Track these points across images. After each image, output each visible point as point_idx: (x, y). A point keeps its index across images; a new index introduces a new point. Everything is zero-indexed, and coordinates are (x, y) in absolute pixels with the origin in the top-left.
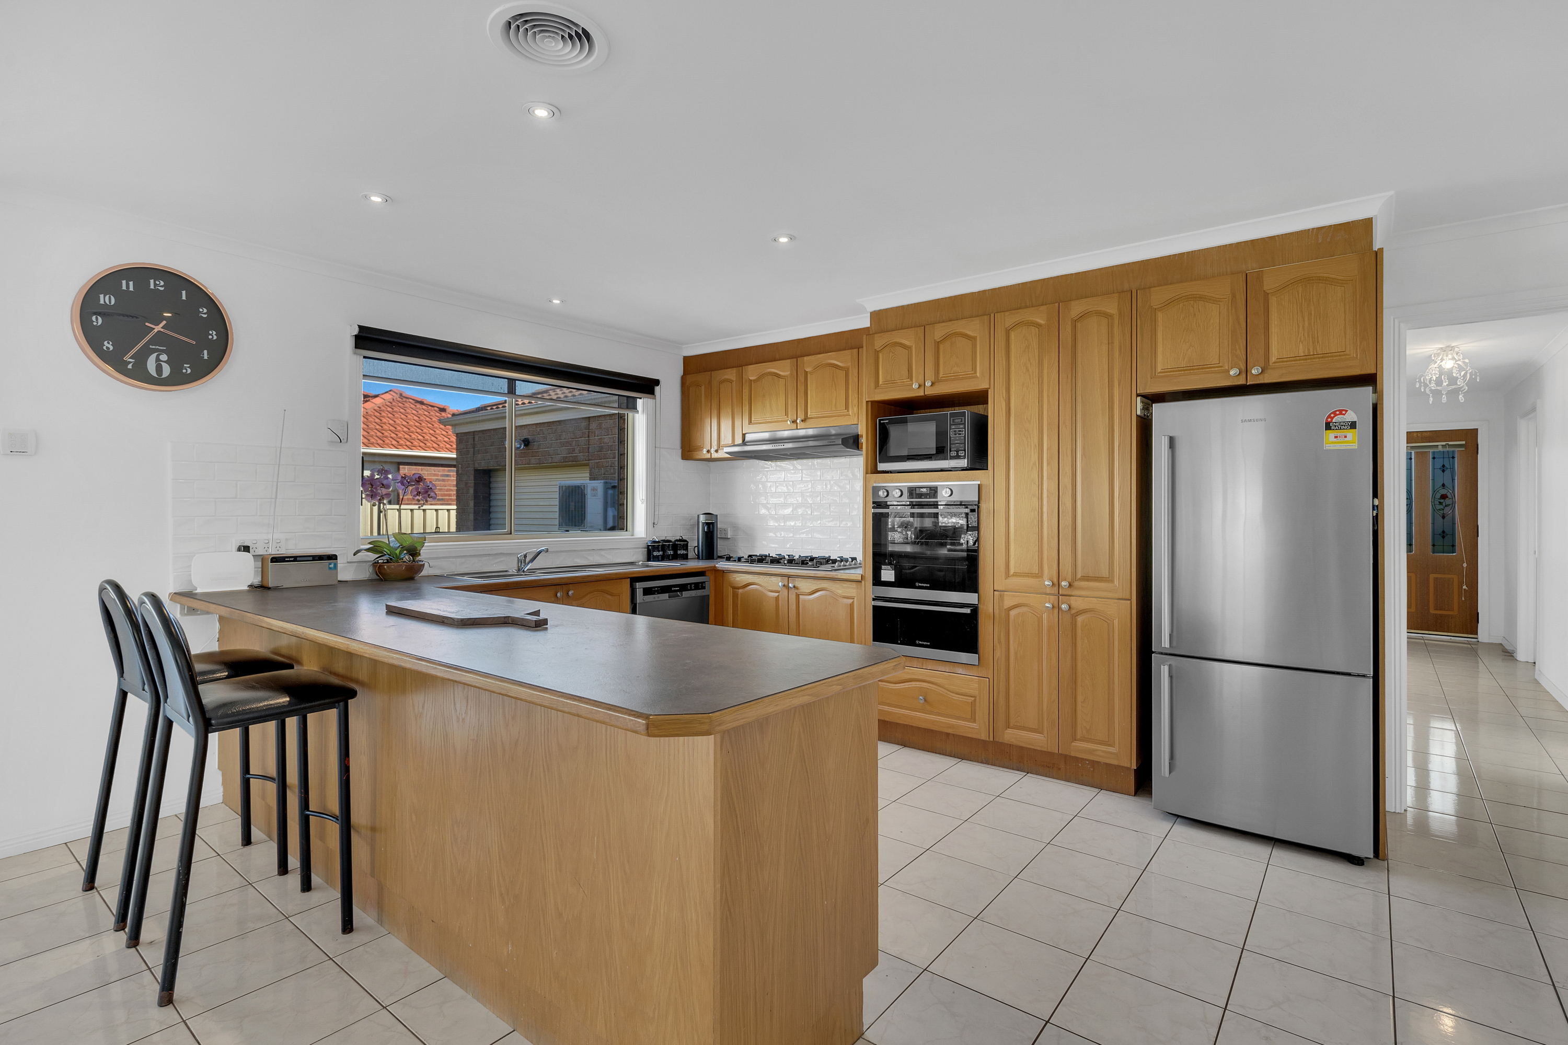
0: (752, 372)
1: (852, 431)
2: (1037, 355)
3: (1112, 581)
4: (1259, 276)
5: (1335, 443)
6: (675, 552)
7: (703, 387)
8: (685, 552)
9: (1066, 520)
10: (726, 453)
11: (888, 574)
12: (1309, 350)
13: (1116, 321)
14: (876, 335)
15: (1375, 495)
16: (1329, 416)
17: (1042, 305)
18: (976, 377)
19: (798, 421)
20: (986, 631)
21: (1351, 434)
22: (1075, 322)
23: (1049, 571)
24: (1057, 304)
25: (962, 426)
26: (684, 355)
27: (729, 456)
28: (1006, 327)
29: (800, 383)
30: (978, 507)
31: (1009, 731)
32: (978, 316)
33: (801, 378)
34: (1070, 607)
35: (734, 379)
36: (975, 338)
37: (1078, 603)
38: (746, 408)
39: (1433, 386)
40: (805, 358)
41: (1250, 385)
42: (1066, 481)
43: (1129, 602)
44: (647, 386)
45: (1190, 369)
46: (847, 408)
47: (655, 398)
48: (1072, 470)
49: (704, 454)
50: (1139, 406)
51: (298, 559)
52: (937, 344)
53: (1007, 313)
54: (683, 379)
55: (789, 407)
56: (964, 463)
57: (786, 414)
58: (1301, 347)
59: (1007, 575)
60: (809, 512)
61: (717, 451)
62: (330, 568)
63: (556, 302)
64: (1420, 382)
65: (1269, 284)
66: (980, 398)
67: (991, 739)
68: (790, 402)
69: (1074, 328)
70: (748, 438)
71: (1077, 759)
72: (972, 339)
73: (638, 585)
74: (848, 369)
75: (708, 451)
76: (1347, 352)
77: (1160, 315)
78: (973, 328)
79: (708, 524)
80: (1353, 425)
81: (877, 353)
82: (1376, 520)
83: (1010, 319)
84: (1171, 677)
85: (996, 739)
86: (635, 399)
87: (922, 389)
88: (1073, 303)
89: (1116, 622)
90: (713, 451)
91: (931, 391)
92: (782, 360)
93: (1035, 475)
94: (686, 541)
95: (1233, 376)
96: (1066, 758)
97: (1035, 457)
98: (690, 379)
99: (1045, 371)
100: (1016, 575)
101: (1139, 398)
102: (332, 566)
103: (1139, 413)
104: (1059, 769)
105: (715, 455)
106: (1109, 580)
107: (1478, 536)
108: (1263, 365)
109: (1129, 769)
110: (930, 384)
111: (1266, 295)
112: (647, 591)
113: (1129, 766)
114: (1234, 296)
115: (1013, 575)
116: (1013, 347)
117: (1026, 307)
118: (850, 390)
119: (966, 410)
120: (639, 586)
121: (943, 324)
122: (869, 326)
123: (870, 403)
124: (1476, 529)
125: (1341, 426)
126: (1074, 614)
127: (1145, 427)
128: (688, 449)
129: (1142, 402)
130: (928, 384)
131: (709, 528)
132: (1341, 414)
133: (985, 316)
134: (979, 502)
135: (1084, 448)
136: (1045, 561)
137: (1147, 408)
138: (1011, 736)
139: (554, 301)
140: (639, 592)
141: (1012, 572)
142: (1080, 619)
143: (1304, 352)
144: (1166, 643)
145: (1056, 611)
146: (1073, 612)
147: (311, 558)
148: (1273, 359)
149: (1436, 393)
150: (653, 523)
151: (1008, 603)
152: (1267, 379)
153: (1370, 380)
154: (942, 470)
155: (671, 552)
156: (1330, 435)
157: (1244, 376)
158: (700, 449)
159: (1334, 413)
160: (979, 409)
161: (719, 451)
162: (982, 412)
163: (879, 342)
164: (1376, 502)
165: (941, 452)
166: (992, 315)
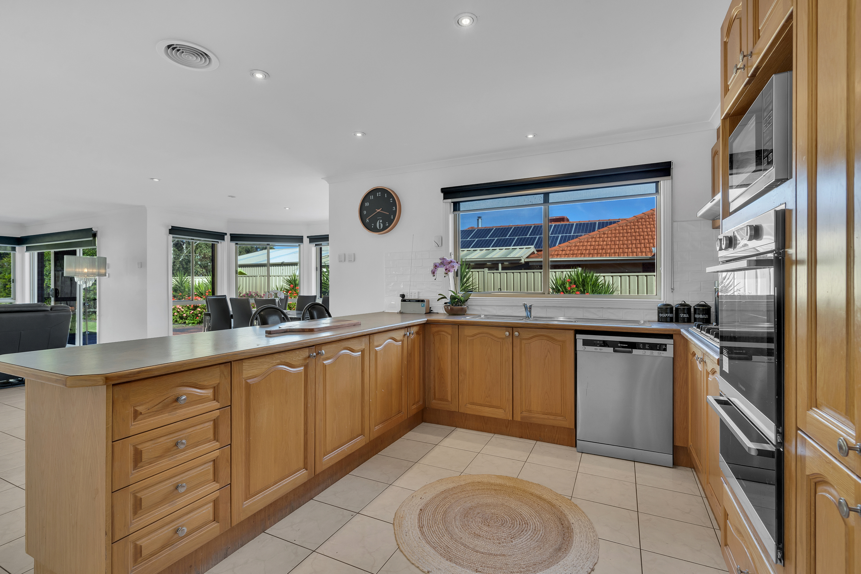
8: (705, 316)
47: (672, 178)
51: (411, 301)
59: (811, 402)
62: (422, 306)
73: (578, 336)
86: (657, 183)
94: (707, 306)
102: (423, 305)
112: (586, 343)
120: (580, 338)
140: (580, 343)
147: (415, 301)
150: (671, 288)
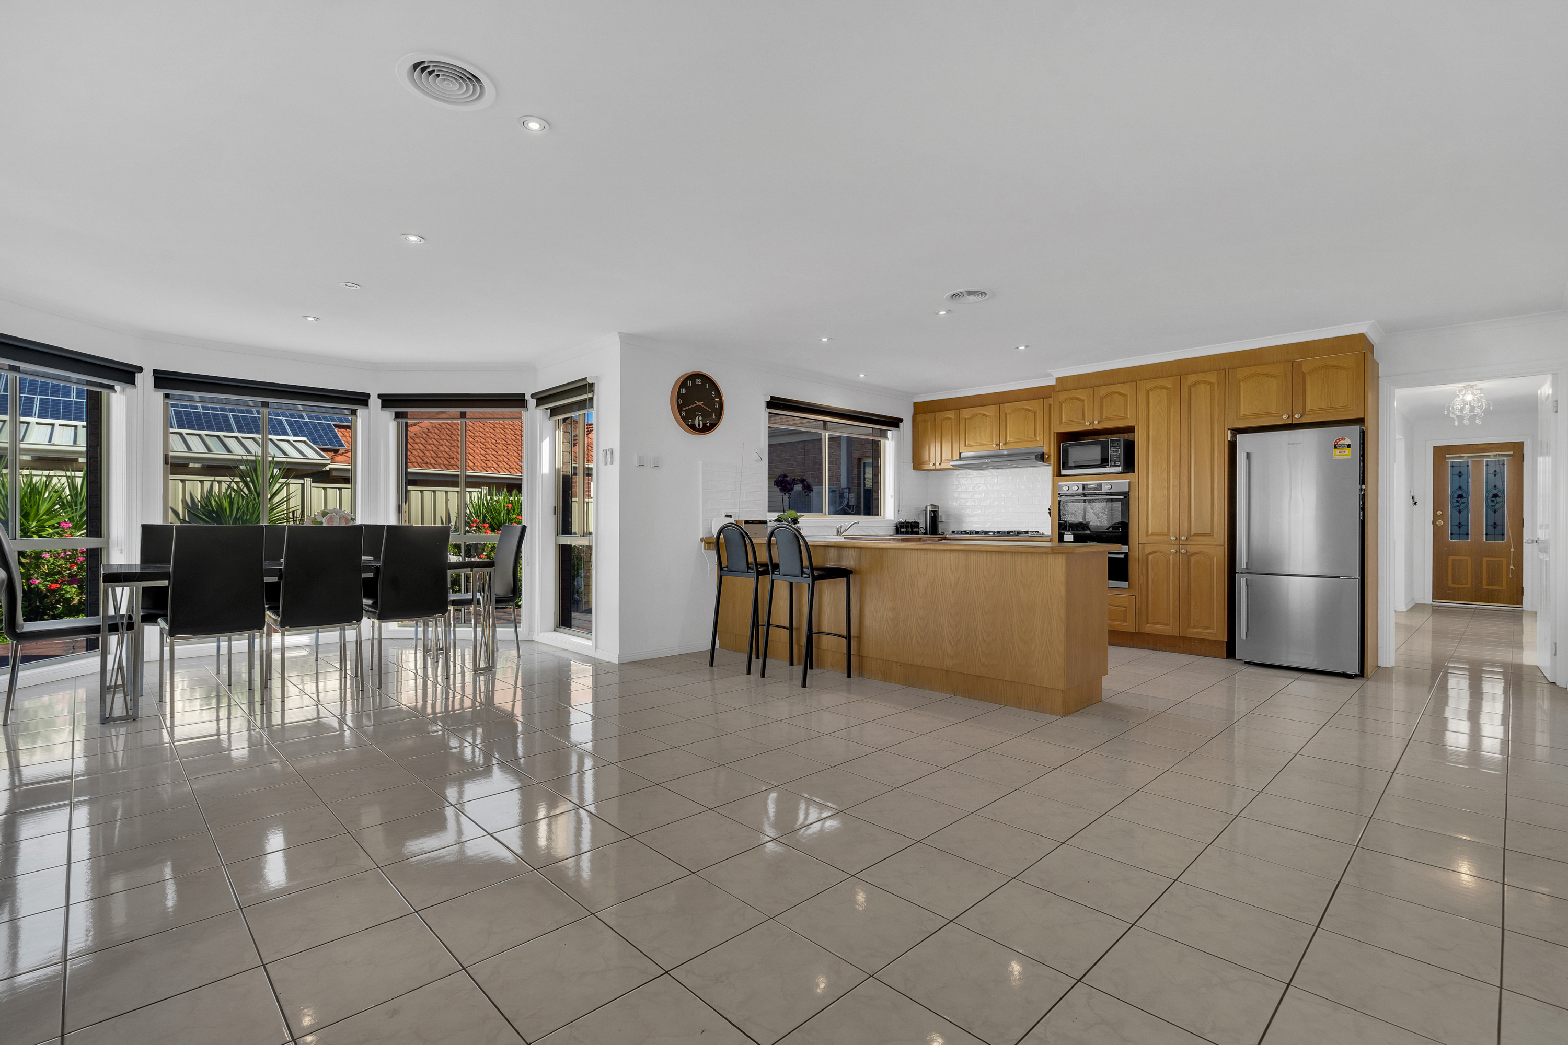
0: (966, 413)
1: (1039, 450)
2: (1166, 404)
3: (1213, 535)
4: (1300, 364)
5: (1339, 455)
6: (912, 530)
7: (929, 423)
8: (918, 530)
9: (1185, 502)
10: (951, 465)
11: (1069, 537)
12: (1327, 405)
13: (1216, 387)
14: (1060, 393)
15: (1363, 481)
16: (1336, 441)
17: (1170, 376)
18: (1128, 418)
19: (1001, 445)
20: (1133, 568)
21: (1348, 451)
22: (1190, 387)
23: (1173, 530)
24: (1179, 376)
25: (1118, 447)
26: (914, 401)
27: (952, 467)
28: (1147, 388)
29: (1001, 422)
30: (1129, 495)
31: (1148, 625)
32: (1128, 382)
33: (1003, 417)
34: (1187, 552)
35: (953, 418)
36: (1126, 395)
37: (1191, 549)
38: (962, 436)
39: (1458, 413)
40: (1005, 404)
41: (1295, 424)
42: (1184, 479)
43: (1223, 547)
44: (894, 423)
45: (1259, 415)
46: (1035, 436)
47: (899, 431)
48: (1188, 472)
49: (931, 466)
50: (1230, 435)
52: (1102, 399)
53: (1147, 381)
54: (913, 417)
55: (994, 436)
56: (1120, 469)
57: (992, 440)
58: (1323, 403)
59: (1147, 535)
60: (1003, 504)
61: (940, 464)
63: (862, 376)
65: (1305, 369)
66: (1131, 430)
67: (1137, 631)
68: (994, 434)
69: (1190, 390)
70: (963, 455)
71: (1190, 639)
74: (1036, 411)
75: (934, 464)
76: (1349, 406)
77: (1242, 384)
78: (1125, 389)
79: (934, 512)
80: (1349, 446)
81: (1061, 403)
82: (1363, 498)
83: (1150, 385)
84: (1247, 585)
85: (1140, 631)
86: (886, 431)
87: (1092, 425)
88: (1189, 376)
89: (1215, 559)
90: (937, 464)
91: (1097, 426)
92: (988, 405)
93: (1165, 476)
94: (917, 523)
95: (1285, 419)
96: (1184, 639)
97: (1165, 466)
98: (919, 417)
99: (1172, 414)
100: (1152, 534)
101: (1229, 431)
103: (1229, 439)
104: (1180, 647)
105: (938, 467)
106: (1211, 535)
107: (1523, 527)
108: (1302, 413)
109: (1223, 641)
110: (1097, 422)
111: (1304, 375)
113: (1222, 640)
114: (1285, 374)
115: (1151, 535)
116: (1151, 400)
117: (1159, 377)
118: (1038, 425)
119: (1121, 437)
121: (1106, 387)
122: (1055, 383)
123: (1056, 434)
124: (1522, 523)
125: (1342, 447)
126: (1189, 555)
127: (1232, 447)
128: (918, 463)
129: (1231, 433)
130: (1096, 422)
131: (934, 514)
132: (1342, 440)
133: (1134, 383)
134: (1129, 492)
135: (1196, 460)
136: (1171, 525)
137: (1234, 436)
138: (1149, 628)
139: (861, 376)
141: (1150, 532)
142: (1192, 559)
143: (1325, 406)
144: (1244, 566)
145: (1178, 554)
146: (1189, 554)
148: (1308, 409)
149: (1461, 418)
150: (898, 511)
151: (1148, 550)
152: (1304, 421)
153: (1360, 421)
154: (1104, 474)
155: (910, 530)
156: (1337, 451)
157: (1291, 419)
158: (929, 462)
159: (1338, 439)
160: (1127, 436)
161: (942, 464)
162: (1130, 439)
163: (1063, 396)
164: (1364, 487)
165: (1104, 462)
166: (1138, 382)
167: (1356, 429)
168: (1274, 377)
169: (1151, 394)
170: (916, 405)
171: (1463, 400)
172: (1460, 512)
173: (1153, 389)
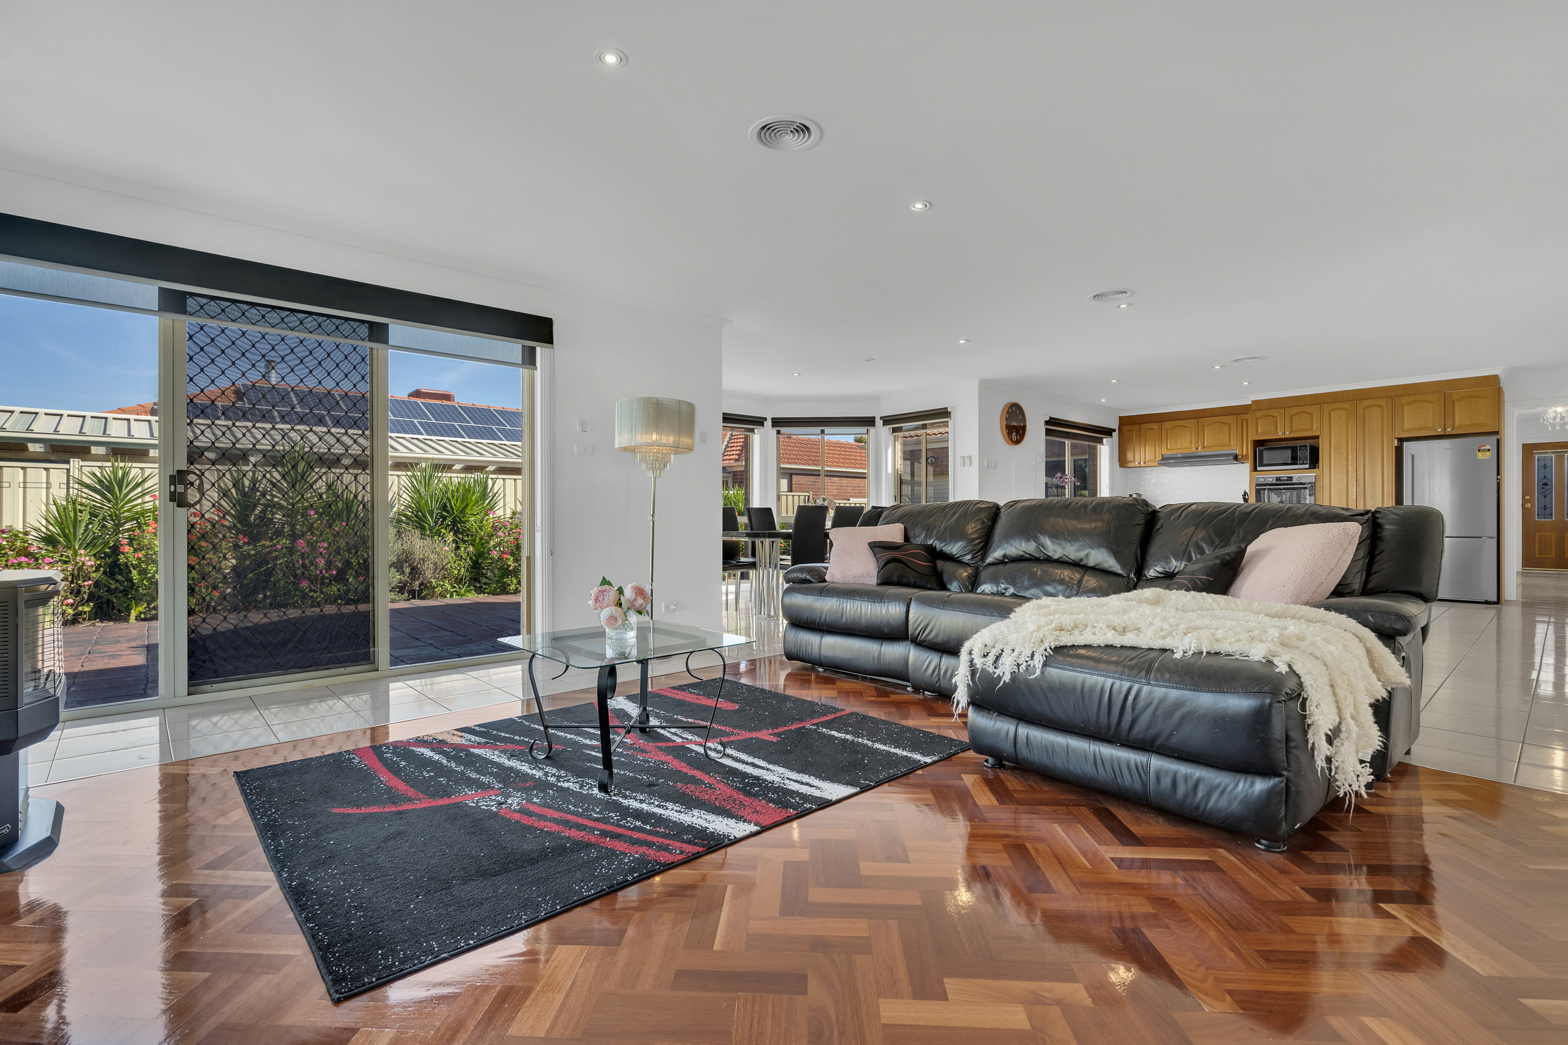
0: (1167, 425)
1: (1233, 453)
2: (1345, 421)
4: (1450, 394)
5: (1482, 456)
7: (1135, 432)
12: (1471, 422)
13: (1385, 409)
14: (1255, 411)
15: (1498, 474)
16: (1480, 447)
17: (1348, 402)
18: (1313, 430)
19: (1199, 449)
21: (1488, 453)
22: (1364, 409)
24: (1356, 401)
25: (1305, 451)
26: (1117, 416)
27: (1152, 464)
28: (1329, 409)
29: (1199, 432)
30: (1315, 484)
32: (1313, 405)
33: (1200, 428)
35: (1156, 428)
38: (1164, 440)
39: (1551, 421)
40: (1203, 419)
41: (1447, 434)
42: (1360, 473)
44: (1108, 432)
45: (1419, 429)
46: (1230, 442)
47: (1110, 438)
48: (1364, 468)
49: (1131, 464)
50: (1397, 443)
52: (1292, 416)
53: (1330, 405)
54: (1120, 428)
55: (1193, 442)
56: (1307, 466)
57: (1191, 445)
58: (1468, 421)
61: (1144, 463)
64: (1544, 419)
65: (1454, 397)
66: (1317, 437)
68: (1193, 440)
69: (1364, 411)
70: (1165, 456)
72: (1311, 414)
74: (1230, 424)
76: (1487, 423)
77: (1406, 408)
78: (1311, 409)
80: (1489, 450)
81: (1257, 417)
82: (1498, 484)
83: (1332, 407)
86: (1101, 438)
87: (1284, 434)
88: (1364, 402)
90: (1139, 463)
91: (1288, 435)
92: (1189, 420)
93: (1345, 471)
95: (1439, 431)
97: (1345, 463)
98: (1124, 428)
99: (1350, 427)
101: (1396, 440)
103: (1396, 446)
105: (1143, 465)
108: (1452, 427)
111: (1453, 402)
114: (1439, 401)
116: (1333, 417)
117: (1340, 403)
118: (1238, 435)
119: (1307, 443)
121: (1296, 407)
122: (1251, 405)
123: (1252, 441)
125: (1484, 451)
127: (1399, 452)
128: (1123, 462)
129: (1398, 441)
130: (1288, 433)
132: (1485, 446)
133: (1318, 406)
134: (1315, 482)
135: (1369, 459)
137: (1400, 444)
143: (1469, 423)
148: (1457, 425)
149: (1553, 425)
152: (1454, 432)
153: (1497, 433)
154: (1295, 470)
156: (1480, 454)
157: (1444, 431)
158: (1134, 461)
159: (1482, 445)
160: (1312, 442)
161: (1146, 463)
162: (1315, 444)
163: (1259, 414)
164: (1499, 477)
165: (1294, 461)
166: (1322, 405)
167: (1494, 439)
168: (1430, 402)
169: (1332, 413)
170: (1121, 419)
171: (1555, 412)
172: (1545, 497)
173: (1333, 410)
